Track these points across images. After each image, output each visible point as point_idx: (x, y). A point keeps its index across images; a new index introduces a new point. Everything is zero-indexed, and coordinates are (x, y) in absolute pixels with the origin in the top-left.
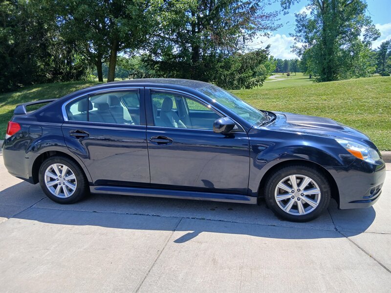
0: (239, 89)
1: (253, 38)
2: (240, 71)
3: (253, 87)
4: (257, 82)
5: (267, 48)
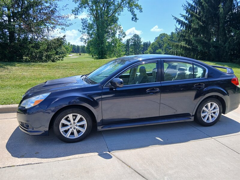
0: (47, 62)
1: (54, 30)
2: (47, 50)
3: (57, 61)
4: (59, 58)
5: (64, 37)
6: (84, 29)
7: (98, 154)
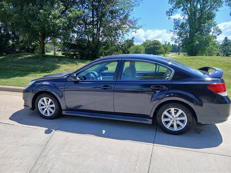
1: (127, 33)
5: (133, 39)
6: (176, 29)
7: (47, 129)
